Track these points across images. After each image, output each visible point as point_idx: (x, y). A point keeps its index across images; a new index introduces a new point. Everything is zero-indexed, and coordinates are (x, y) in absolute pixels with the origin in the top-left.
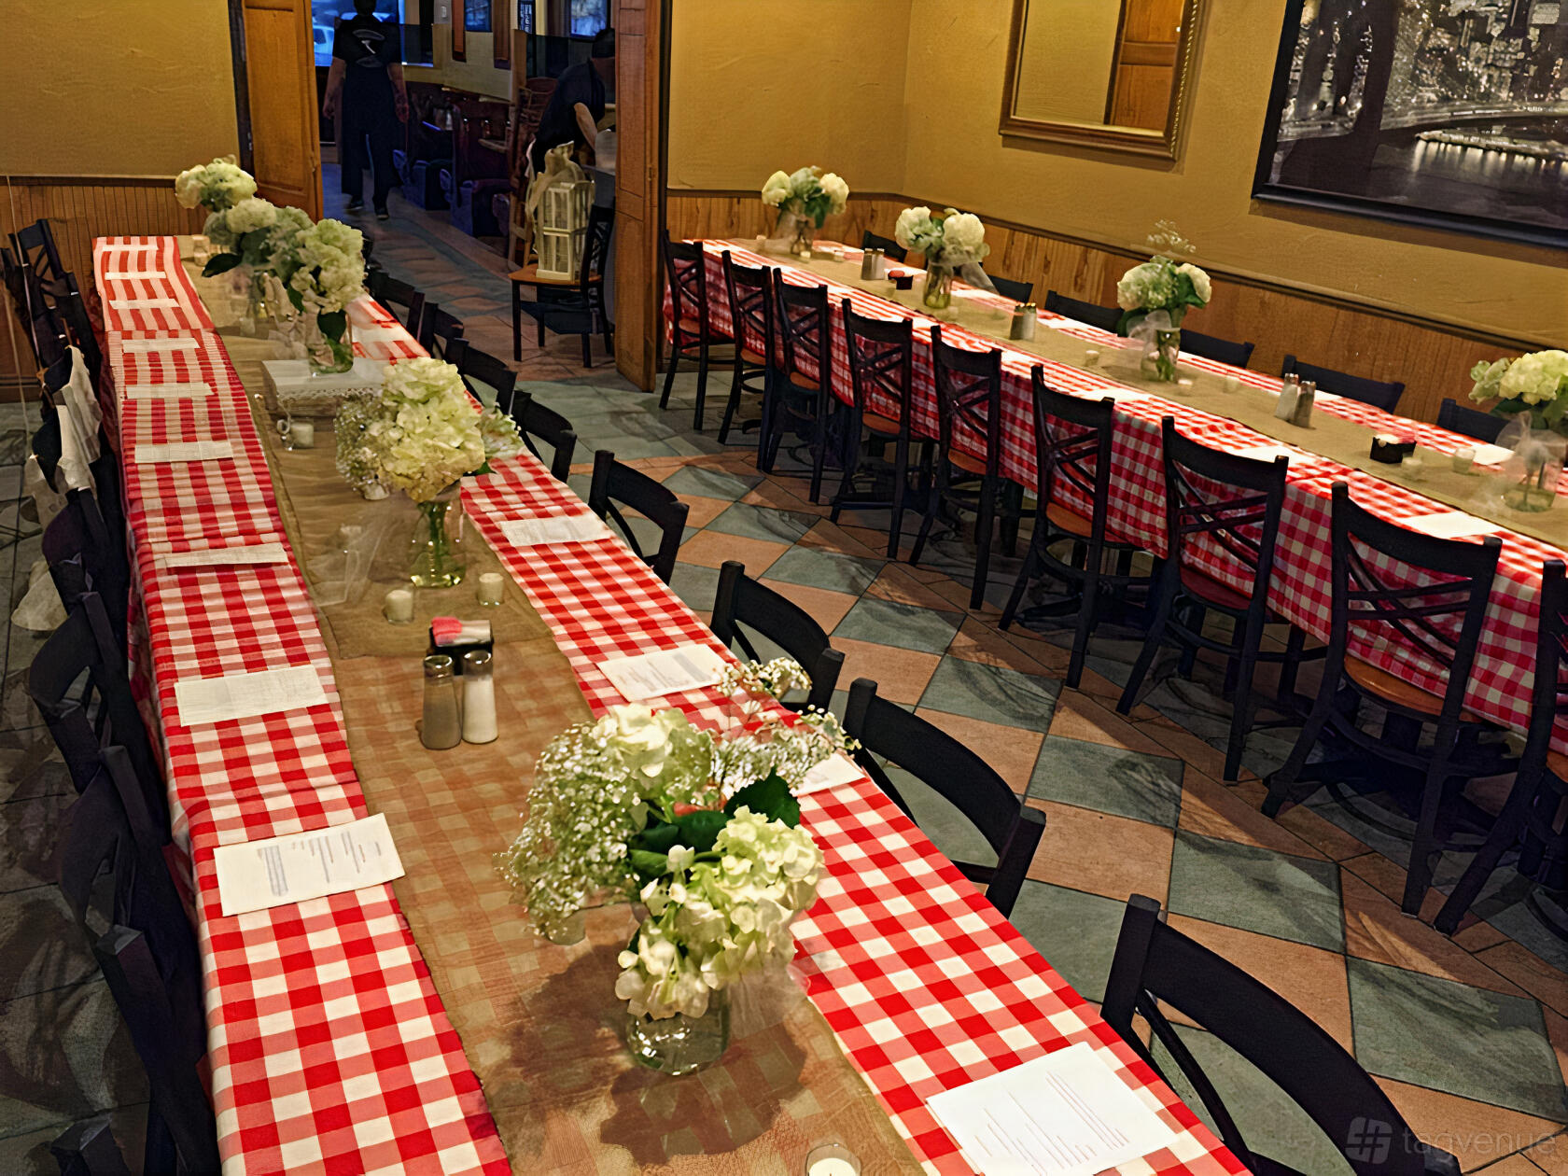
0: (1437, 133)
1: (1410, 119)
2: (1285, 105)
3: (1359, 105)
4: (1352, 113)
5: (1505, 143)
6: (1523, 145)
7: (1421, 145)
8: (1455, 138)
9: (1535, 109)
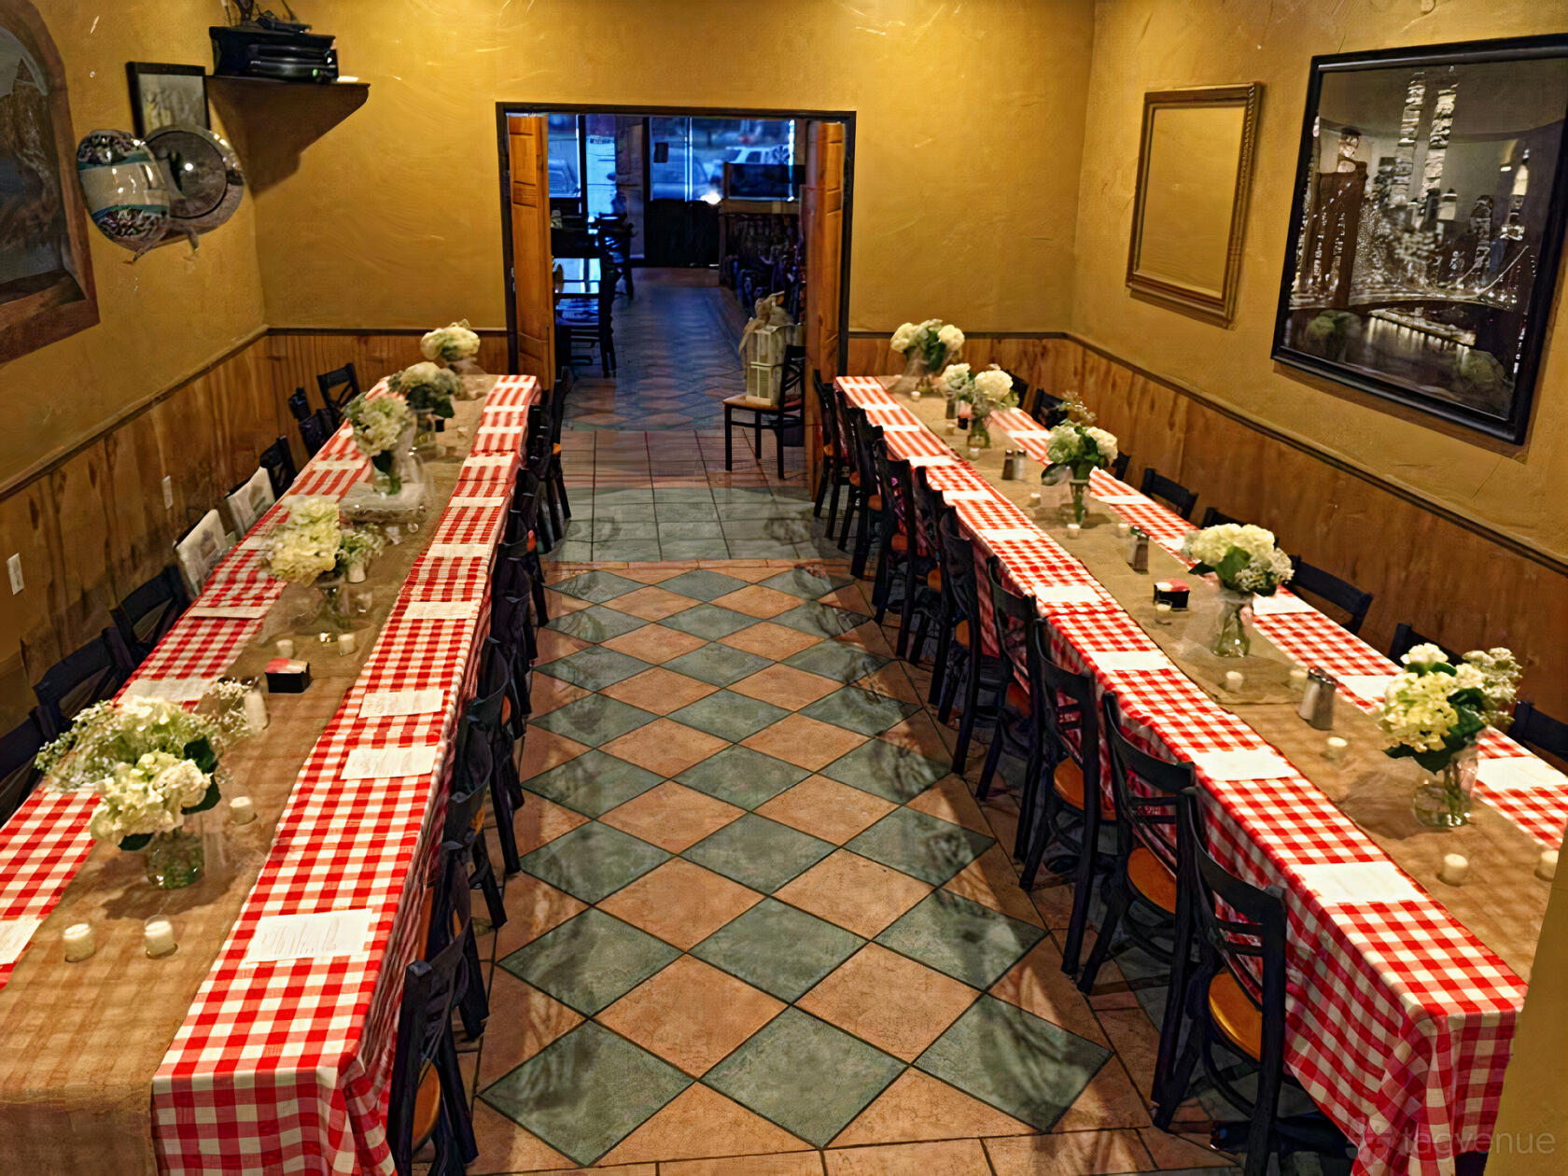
0: (1382, 311)
1: (1366, 297)
2: (1293, 279)
3: (1336, 282)
4: (1333, 288)
5: (1422, 323)
6: (1434, 327)
7: (1373, 320)
8: (1395, 316)
9: (1441, 296)
